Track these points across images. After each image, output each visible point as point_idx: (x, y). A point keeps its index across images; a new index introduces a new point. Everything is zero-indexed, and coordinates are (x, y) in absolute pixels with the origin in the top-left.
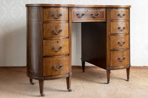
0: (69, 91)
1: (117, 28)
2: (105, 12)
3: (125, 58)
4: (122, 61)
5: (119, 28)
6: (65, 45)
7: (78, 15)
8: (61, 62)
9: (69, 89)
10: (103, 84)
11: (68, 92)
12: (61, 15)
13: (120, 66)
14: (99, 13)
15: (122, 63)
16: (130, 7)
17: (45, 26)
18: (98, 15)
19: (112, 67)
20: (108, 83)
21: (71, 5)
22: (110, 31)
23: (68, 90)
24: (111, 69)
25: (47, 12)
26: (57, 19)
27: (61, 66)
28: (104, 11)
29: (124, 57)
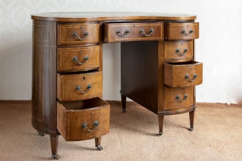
0: (99, 149)
1: (175, 51)
2: (161, 28)
3: (186, 97)
4: (181, 102)
5: (177, 51)
6: (96, 83)
7: (118, 33)
8: (96, 117)
9: (99, 147)
10: (153, 137)
11: (97, 151)
12: (86, 34)
13: (178, 109)
14: (153, 30)
15: (182, 104)
16: (195, 19)
17: (61, 53)
18: (152, 33)
19: (166, 110)
20: (160, 135)
21: (102, 18)
22: (164, 56)
23: (96, 148)
24: (164, 113)
25: (65, 30)
26: (80, 40)
27: (96, 124)
28: (161, 25)
29: (186, 95)
